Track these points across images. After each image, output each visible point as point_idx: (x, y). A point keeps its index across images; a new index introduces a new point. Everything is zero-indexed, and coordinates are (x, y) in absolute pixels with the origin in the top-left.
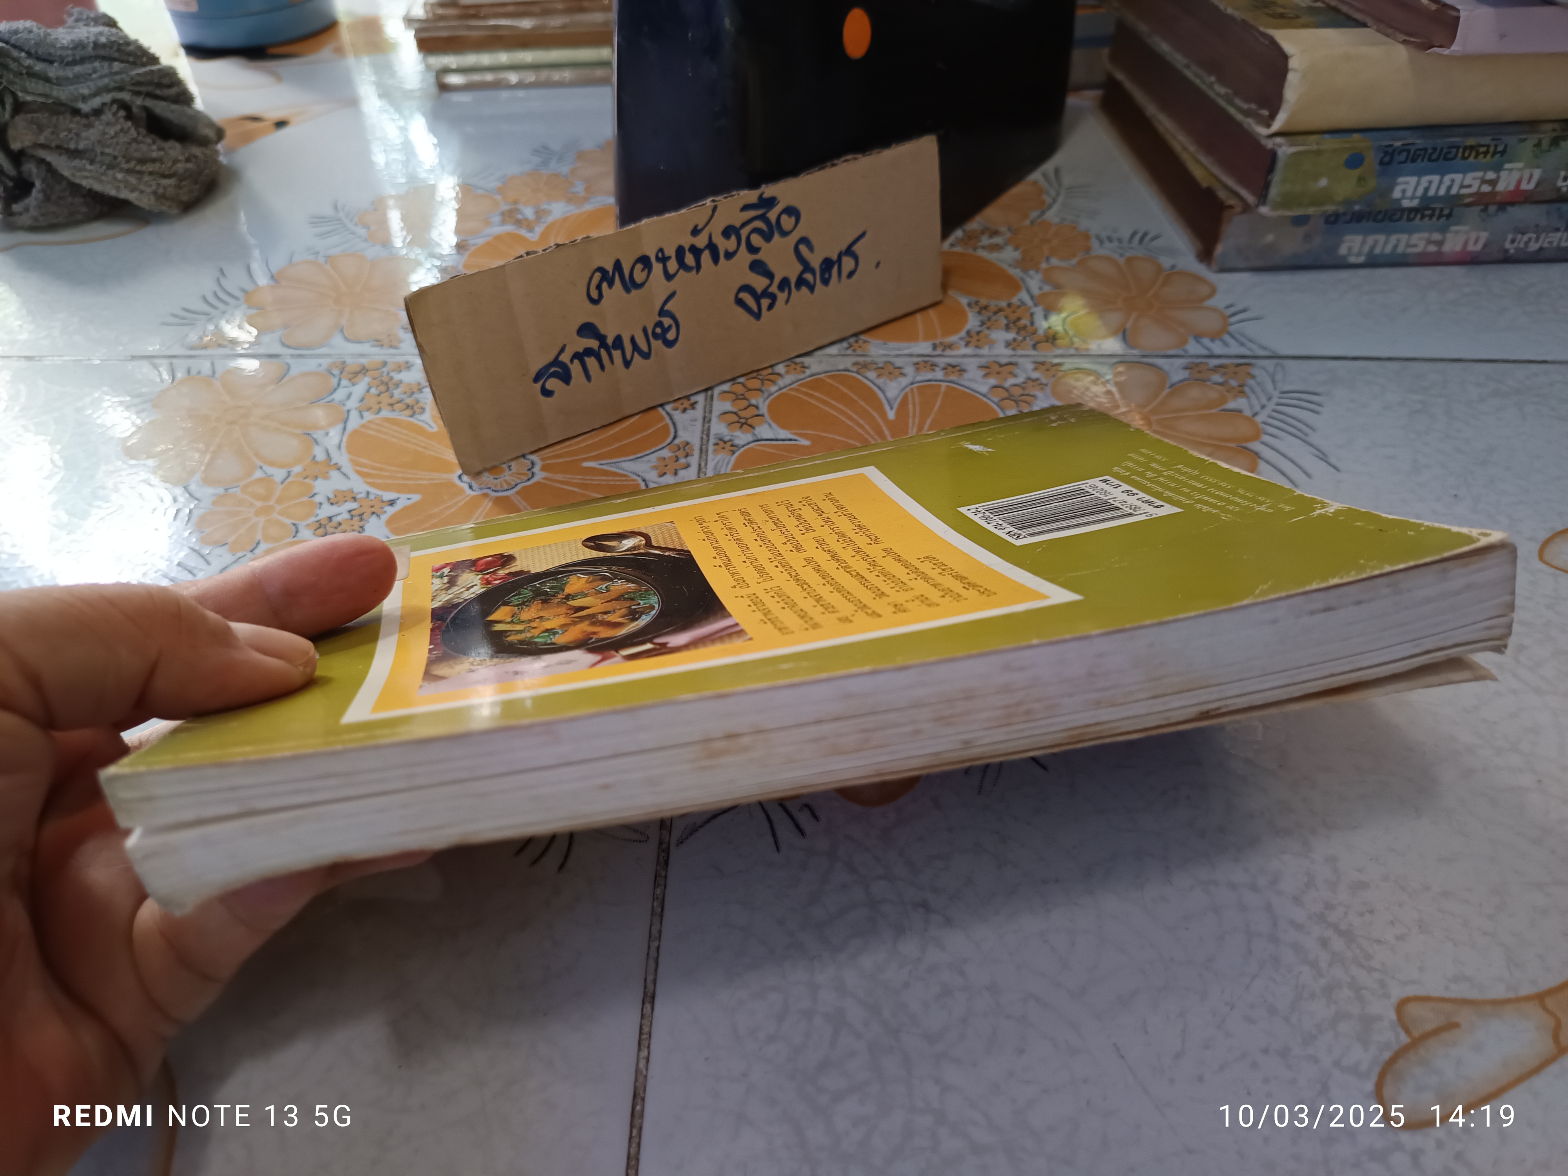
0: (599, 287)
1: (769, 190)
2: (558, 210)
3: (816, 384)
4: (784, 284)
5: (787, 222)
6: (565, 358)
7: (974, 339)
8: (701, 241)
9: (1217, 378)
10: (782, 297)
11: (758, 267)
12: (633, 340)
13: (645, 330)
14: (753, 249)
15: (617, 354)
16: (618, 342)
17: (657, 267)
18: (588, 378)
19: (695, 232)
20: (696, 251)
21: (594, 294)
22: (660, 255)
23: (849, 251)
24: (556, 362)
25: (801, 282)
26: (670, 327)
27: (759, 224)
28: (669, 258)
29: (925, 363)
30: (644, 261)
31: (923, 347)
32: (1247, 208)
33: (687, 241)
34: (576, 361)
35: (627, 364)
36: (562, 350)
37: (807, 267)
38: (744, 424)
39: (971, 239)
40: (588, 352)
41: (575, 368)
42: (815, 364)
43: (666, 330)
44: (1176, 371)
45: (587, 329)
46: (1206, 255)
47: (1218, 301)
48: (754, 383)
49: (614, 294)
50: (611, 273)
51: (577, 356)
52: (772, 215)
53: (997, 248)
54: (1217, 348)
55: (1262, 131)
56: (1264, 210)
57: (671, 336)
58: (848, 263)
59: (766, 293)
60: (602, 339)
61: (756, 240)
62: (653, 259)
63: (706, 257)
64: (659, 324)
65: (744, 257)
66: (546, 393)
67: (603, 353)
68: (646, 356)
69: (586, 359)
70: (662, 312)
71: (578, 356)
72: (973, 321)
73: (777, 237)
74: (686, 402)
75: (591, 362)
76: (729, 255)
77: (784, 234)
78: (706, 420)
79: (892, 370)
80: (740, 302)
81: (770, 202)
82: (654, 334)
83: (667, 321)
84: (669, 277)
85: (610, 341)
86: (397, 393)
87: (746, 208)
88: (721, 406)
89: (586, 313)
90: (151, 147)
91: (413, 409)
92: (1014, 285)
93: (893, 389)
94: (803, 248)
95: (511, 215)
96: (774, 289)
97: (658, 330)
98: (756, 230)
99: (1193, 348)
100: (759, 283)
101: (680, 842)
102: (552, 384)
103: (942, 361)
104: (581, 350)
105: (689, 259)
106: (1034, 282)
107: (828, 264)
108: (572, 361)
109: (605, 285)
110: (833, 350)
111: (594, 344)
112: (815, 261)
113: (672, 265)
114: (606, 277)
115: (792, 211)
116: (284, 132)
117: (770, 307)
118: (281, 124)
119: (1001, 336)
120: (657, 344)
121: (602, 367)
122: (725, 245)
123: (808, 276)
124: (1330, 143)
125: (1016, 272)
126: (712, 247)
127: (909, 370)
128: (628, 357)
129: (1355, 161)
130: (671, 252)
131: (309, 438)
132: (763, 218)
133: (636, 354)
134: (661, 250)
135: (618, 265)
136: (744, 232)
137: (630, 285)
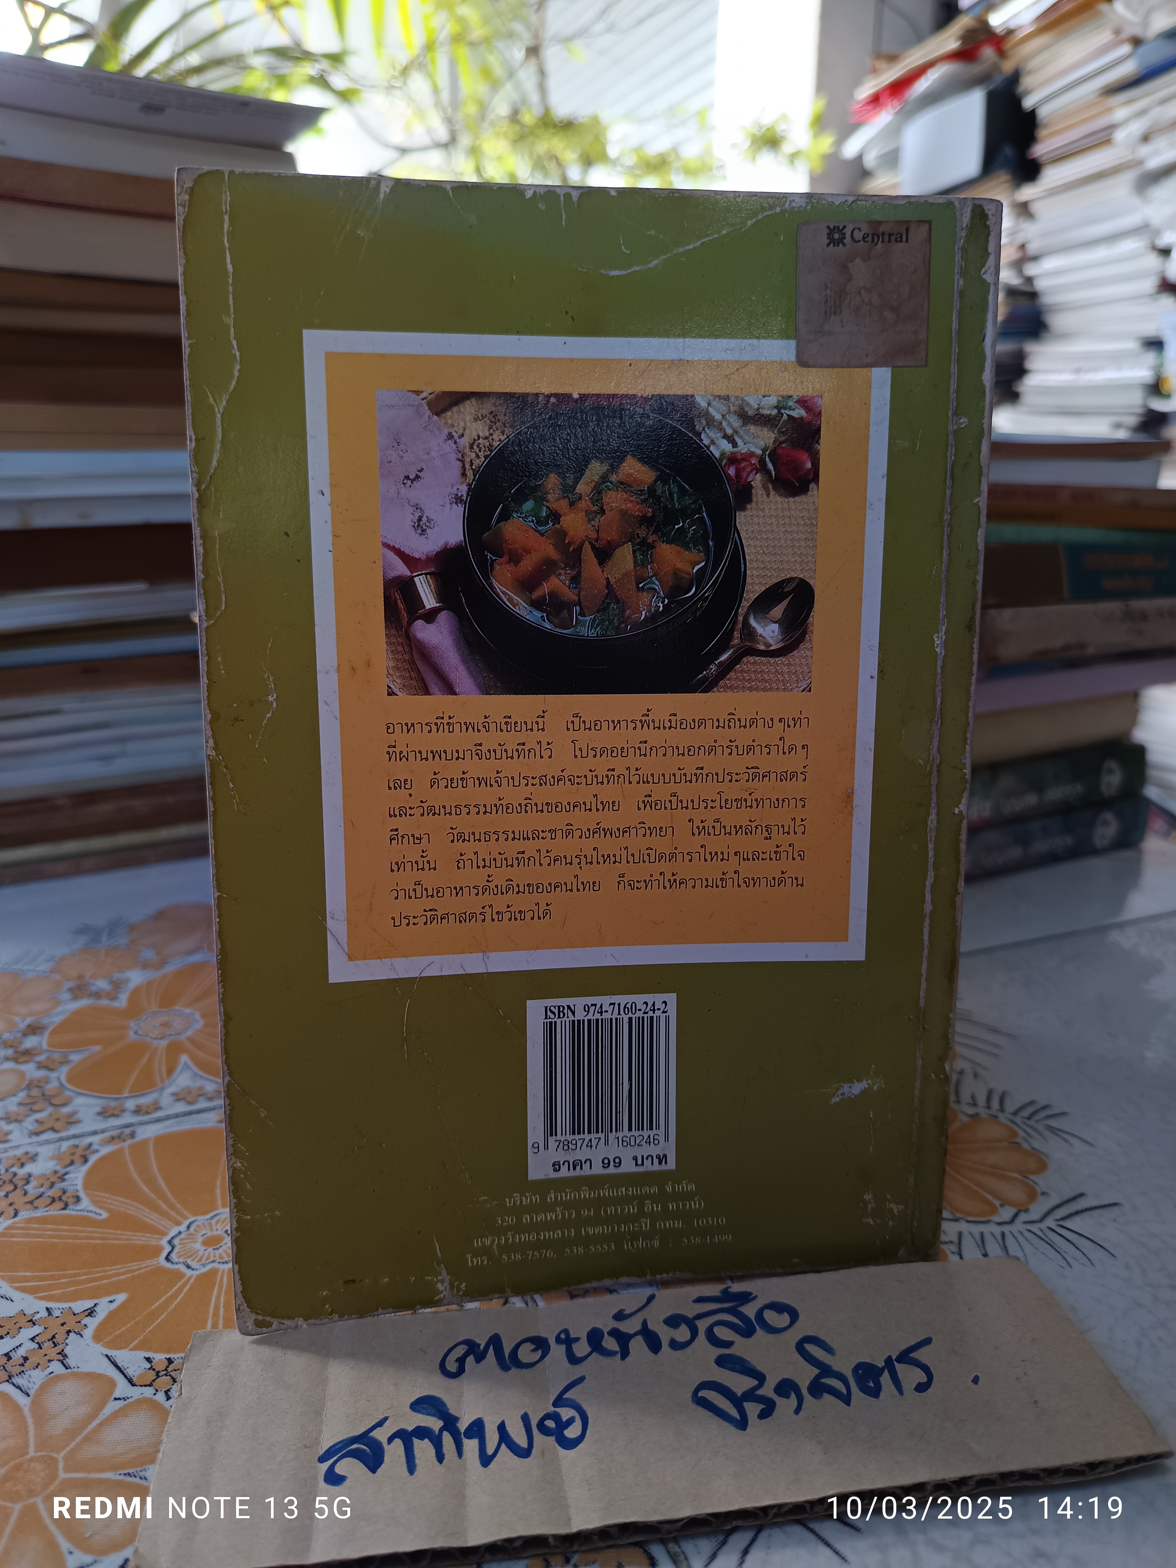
0: (461, 1361)
1: (739, 1286)
4: (786, 1387)
5: (776, 1319)
6: (381, 1435)
8: (630, 1327)
10: (784, 1403)
11: (732, 1363)
12: (502, 1428)
13: (525, 1418)
14: (720, 1343)
15: (471, 1446)
16: (477, 1429)
17: (558, 1351)
18: (411, 1468)
19: (620, 1316)
20: (621, 1336)
21: (452, 1367)
22: (563, 1336)
23: (907, 1358)
24: (363, 1437)
25: (817, 1389)
26: (571, 1421)
27: (726, 1317)
28: (577, 1340)
30: (540, 1344)
33: (606, 1324)
34: (398, 1442)
35: (486, 1460)
36: (380, 1424)
37: (826, 1372)
40: (422, 1432)
41: (394, 1452)
43: (563, 1425)
45: (429, 1404)
49: (482, 1370)
50: (482, 1348)
51: (402, 1435)
52: (748, 1310)
57: (572, 1432)
58: (911, 1374)
59: (750, 1395)
60: (450, 1422)
61: (724, 1333)
62: (552, 1341)
63: (638, 1345)
64: (552, 1416)
65: (705, 1350)
66: (334, 1478)
67: (447, 1438)
68: (523, 1454)
69: (416, 1441)
70: (559, 1401)
71: (405, 1437)
73: (760, 1333)
75: (423, 1449)
76: (677, 1346)
77: (774, 1331)
80: (702, 1402)
81: (746, 1298)
82: (541, 1427)
83: (566, 1413)
84: (575, 1361)
85: (463, 1426)
87: (700, 1300)
89: (432, 1386)
94: (815, 1350)
96: (767, 1392)
97: (550, 1424)
98: (722, 1323)
100: (737, 1382)
102: (346, 1466)
104: (410, 1429)
105: (610, 1343)
107: (869, 1370)
108: (390, 1440)
109: (470, 1359)
111: (435, 1424)
112: (843, 1366)
113: (581, 1348)
114: (473, 1350)
115: (782, 1308)
117: (764, 1415)
120: (545, 1441)
121: (440, 1458)
122: (670, 1334)
123: (834, 1383)
126: (648, 1334)
128: (490, 1451)
130: (580, 1333)
132: (732, 1311)
133: (503, 1446)
134: (566, 1331)
135: (495, 1341)
136: (702, 1324)
137: (511, 1363)
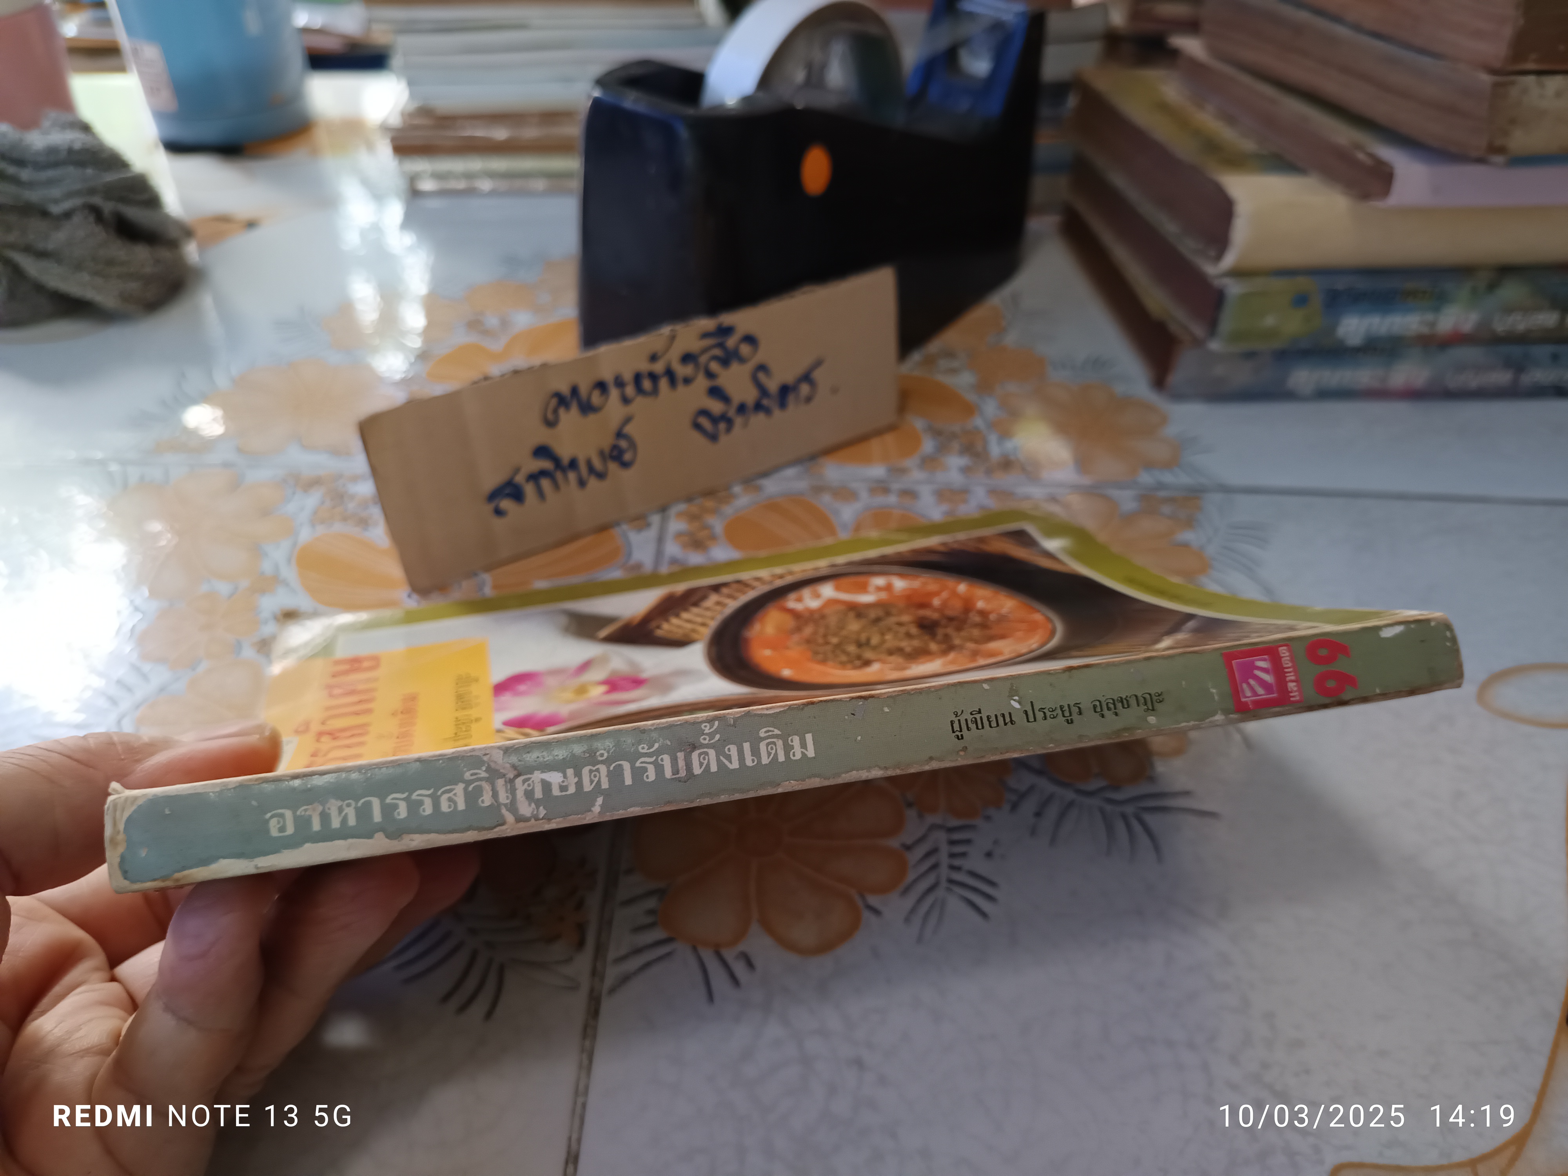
0: (556, 411)
1: (728, 319)
2: (523, 320)
3: (773, 506)
4: (742, 409)
5: (745, 349)
6: (520, 479)
7: (929, 463)
8: (659, 367)
9: (1166, 509)
10: (738, 421)
11: (716, 392)
12: (588, 461)
13: (601, 452)
14: (710, 375)
15: (572, 476)
16: (574, 464)
17: (614, 393)
18: (542, 499)
19: (654, 358)
20: (653, 377)
21: (550, 416)
22: (617, 380)
23: (807, 378)
24: (510, 482)
25: (758, 407)
26: (627, 449)
27: (717, 352)
28: (627, 383)
29: (880, 487)
30: (601, 386)
31: (878, 471)
32: (1198, 343)
33: (644, 366)
34: (531, 482)
35: (582, 483)
36: (517, 471)
37: (764, 391)
38: (697, 543)
39: (930, 361)
40: (543, 473)
41: (529, 489)
42: (772, 486)
43: (622, 452)
44: (1127, 500)
45: (542, 451)
46: (1159, 382)
47: (1171, 430)
48: (709, 503)
49: (570, 418)
50: (568, 398)
51: (532, 477)
52: (731, 342)
53: (953, 371)
54: (1168, 478)
55: (1211, 270)
56: (1214, 345)
57: (627, 458)
58: (805, 389)
59: (723, 417)
60: (556, 461)
61: (714, 366)
62: (610, 384)
63: (664, 383)
64: (615, 447)
65: (702, 383)
66: (499, 512)
67: (558, 474)
68: (601, 476)
69: (541, 480)
70: (619, 434)
71: (534, 477)
72: (928, 445)
73: (734, 363)
74: (640, 521)
75: (545, 482)
76: (687, 381)
77: (742, 360)
78: (660, 540)
79: (845, 494)
80: (697, 426)
81: (728, 331)
82: (611, 456)
83: (623, 444)
84: (626, 400)
85: (565, 463)
86: (351, 506)
87: (705, 335)
88: (676, 525)
89: (542, 436)
90: (119, 250)
91: (364, 523)
92: (969, 410)
93: (847, 513)
94: (761, 376)
95: (475, 324)
96: (731, 413)
97: (615, 452)
98: (715, 358)
99: (1146, 478)
100: (716, 407)
101: (612, 991)
102: (506, 504)
103: (896, 486)
104: (535, 472)
105: (647, 384)
106: (990, 408)
107: (785, 391)
108: (526, 482)
109: (561, 410)
110: (790, 472)
111: (547, 465)
112: (773, 386)
113: (630, 390)
114: (562, 401)
115: (750, 339)
116: (254, 235)
117: (729, 430)
118: (251, 224)
119: (955, 462)
120: (613, 466)
121: (557, 489)
122: (682, 371)
123: (765, 402)
124: (1278, 284)
125: (971, 397)
126: (670, 374)
127: (864, 495)
128: (584, 477)
129: (1301, 300)
130: (628, 376)
131: (256, 550)
132: (721, 345)
133: (591, 474)
134: (619, 375)
135: (575, 391)
136: (703, 359)
137: (587, 408)
